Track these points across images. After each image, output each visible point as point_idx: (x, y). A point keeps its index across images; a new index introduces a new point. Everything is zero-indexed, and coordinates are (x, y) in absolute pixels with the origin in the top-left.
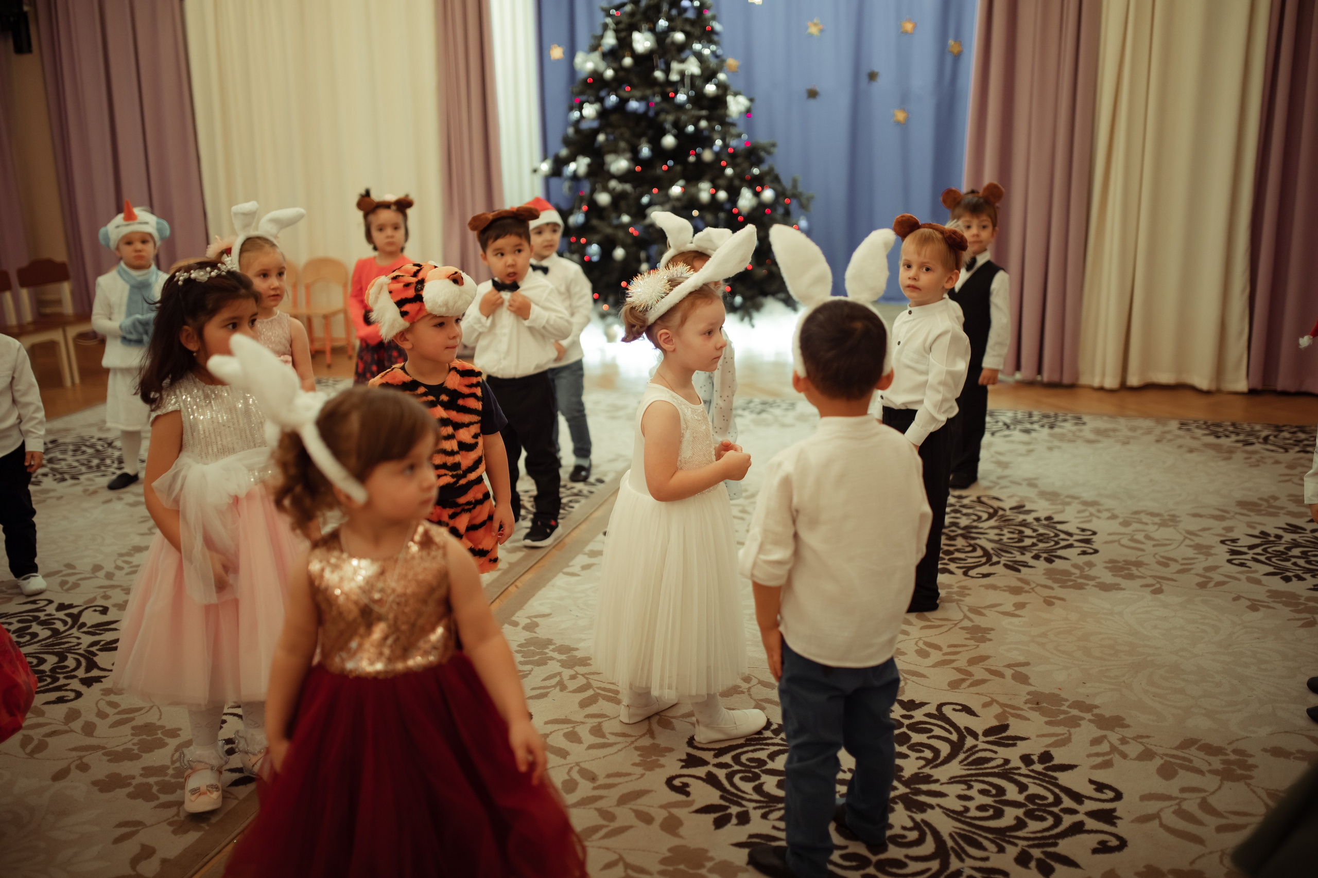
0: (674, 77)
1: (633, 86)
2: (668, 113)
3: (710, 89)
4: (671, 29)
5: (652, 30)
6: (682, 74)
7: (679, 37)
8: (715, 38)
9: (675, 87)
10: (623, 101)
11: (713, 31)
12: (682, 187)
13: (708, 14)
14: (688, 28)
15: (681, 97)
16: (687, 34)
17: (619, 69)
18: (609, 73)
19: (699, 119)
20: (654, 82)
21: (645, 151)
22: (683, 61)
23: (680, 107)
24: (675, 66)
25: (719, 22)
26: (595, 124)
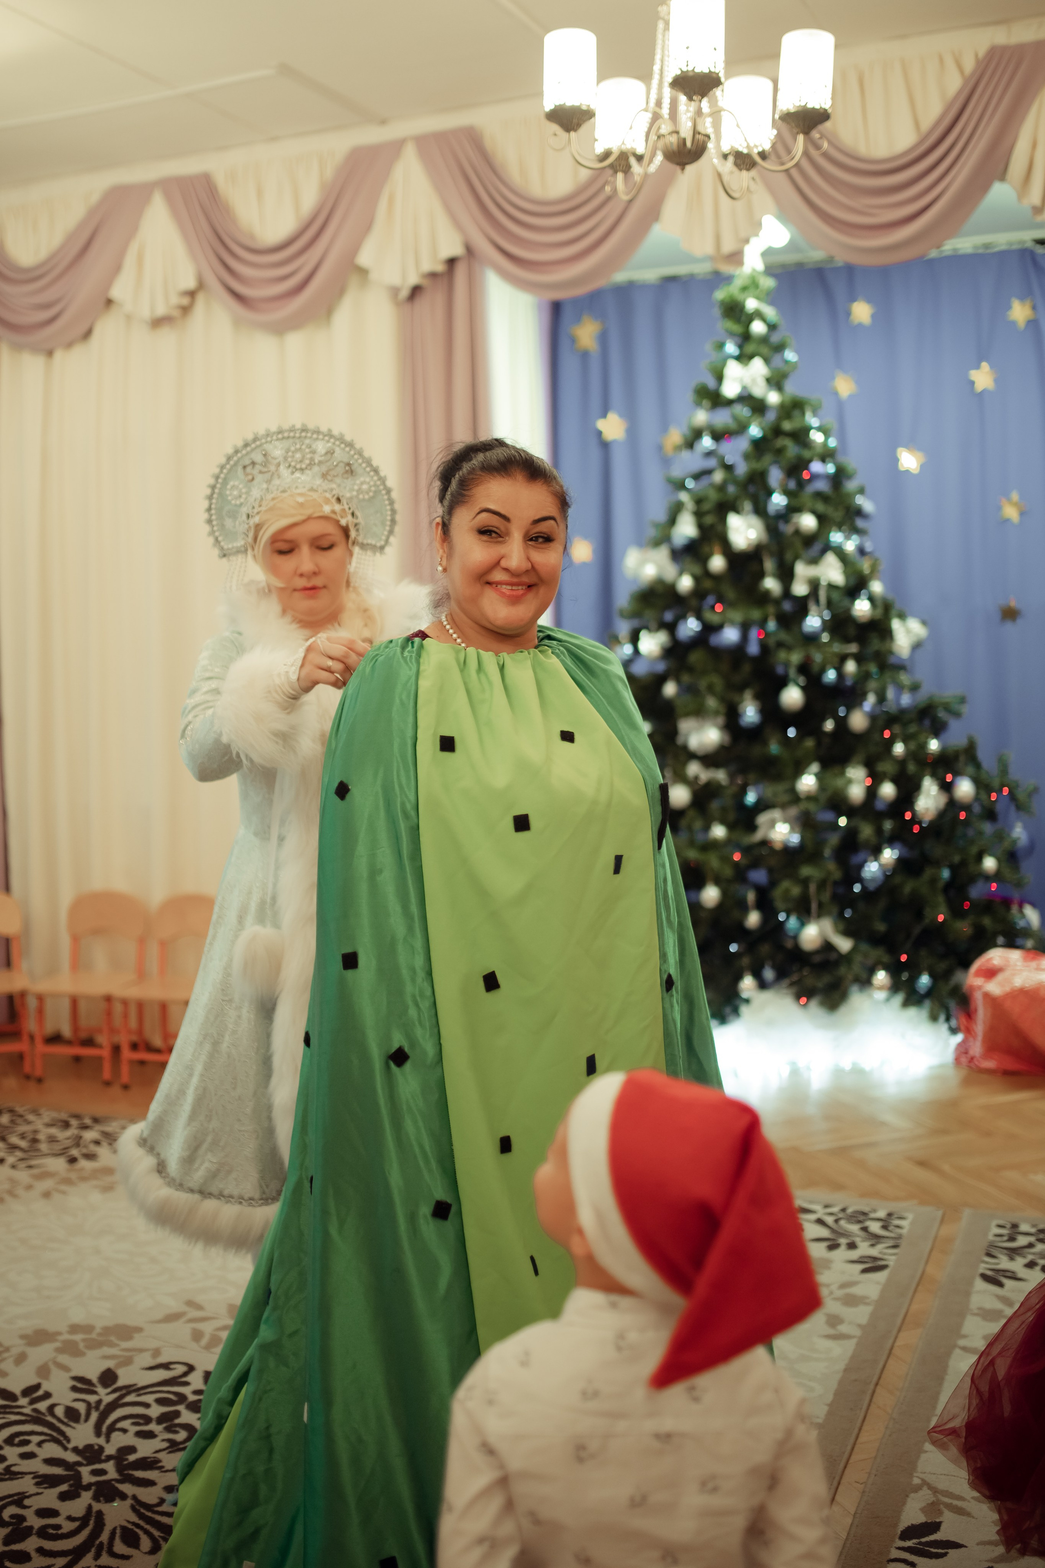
0: (800, 589)
1: (729, 604)
2: (789, 648)
3: (862, 607)
4: (793, 509)
5: (760, 510)
6: (815, 585)
7: (808, 522)
8: (860, 523)
9: (802, 607)
10: (710, 629)
11: (859, 512)
12: (816, 775)
13: (851, 486)
14: (820, 507)
15: (813, 622)
16: (821, 518)
17: (703, 576)
18: (686, 583)
19: (843, 658)
20: (765, 598)
21: (750, 713)
22: (815, 561)
23: (811, 639)
24: (802, 570)
25: (871, 498)
26: (661, 667)
